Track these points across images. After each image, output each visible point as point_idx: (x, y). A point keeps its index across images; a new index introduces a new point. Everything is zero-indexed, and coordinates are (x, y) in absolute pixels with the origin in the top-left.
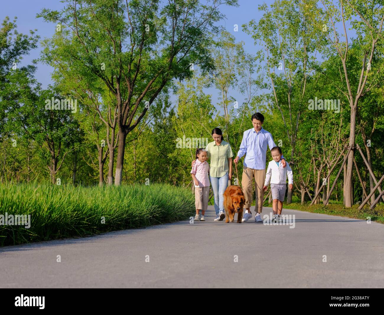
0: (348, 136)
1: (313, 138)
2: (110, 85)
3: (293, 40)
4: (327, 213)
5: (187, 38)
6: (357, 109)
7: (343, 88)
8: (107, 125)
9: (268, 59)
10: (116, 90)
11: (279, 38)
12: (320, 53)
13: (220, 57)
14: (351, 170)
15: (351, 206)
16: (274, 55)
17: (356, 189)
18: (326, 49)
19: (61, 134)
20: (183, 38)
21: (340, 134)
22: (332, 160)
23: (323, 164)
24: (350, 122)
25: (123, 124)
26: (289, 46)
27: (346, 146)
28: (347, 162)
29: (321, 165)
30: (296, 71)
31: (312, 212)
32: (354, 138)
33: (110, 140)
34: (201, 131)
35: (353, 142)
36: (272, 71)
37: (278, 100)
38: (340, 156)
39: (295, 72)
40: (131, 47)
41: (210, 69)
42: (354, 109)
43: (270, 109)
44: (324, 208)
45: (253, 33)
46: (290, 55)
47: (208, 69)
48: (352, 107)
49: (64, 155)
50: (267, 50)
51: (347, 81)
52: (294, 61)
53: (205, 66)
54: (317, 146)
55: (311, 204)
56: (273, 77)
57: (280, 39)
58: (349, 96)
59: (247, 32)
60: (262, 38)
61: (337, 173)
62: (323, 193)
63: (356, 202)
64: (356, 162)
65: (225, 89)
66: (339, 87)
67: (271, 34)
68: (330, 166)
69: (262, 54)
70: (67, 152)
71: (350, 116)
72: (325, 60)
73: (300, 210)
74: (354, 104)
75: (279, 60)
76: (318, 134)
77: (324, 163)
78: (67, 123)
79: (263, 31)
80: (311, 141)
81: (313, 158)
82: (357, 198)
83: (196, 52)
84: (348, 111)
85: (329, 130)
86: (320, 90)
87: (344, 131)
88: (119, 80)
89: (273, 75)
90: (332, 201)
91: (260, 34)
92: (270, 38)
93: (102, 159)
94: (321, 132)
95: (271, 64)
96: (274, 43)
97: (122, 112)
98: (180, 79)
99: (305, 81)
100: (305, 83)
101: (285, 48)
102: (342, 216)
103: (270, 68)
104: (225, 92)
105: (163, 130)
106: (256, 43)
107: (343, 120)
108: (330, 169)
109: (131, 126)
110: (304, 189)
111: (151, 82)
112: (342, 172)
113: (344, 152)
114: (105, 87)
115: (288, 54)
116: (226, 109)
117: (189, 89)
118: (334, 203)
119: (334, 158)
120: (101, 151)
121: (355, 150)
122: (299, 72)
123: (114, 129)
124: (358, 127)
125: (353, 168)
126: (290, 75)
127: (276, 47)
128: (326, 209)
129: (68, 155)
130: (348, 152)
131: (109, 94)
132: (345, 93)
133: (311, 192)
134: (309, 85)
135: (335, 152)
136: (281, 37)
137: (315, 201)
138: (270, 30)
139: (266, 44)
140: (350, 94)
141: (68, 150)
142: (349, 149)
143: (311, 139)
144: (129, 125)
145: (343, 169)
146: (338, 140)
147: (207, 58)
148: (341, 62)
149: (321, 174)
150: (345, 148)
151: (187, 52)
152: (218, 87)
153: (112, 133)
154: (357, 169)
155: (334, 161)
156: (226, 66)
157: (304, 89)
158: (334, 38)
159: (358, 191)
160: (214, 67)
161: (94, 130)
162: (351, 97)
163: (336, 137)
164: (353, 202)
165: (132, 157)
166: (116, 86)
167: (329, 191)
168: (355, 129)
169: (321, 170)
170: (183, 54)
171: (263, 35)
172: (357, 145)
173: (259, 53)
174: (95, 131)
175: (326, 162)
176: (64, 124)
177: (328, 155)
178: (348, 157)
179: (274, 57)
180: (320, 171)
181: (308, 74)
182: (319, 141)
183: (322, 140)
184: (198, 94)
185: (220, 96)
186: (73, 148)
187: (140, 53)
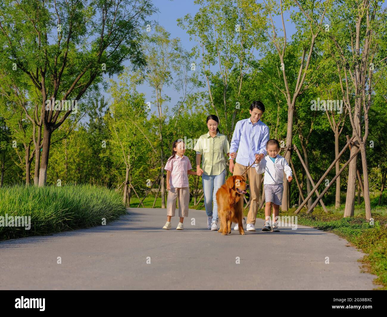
0: (284, 137)
2: (35, 79)
3: (229, 37)
4: (262, 217)
5: (117, 32)
6: (294, 108)
7: (280, 85)
8: (34, 122)
9: (203, 55)
10: (41, 84)
11: (215, 34)
12: (258, 50)
13: (154, 52)
15: (288, 210)
17: (292, 191)
18: (263, 46)
20: (113, 32)
21: (276, 135)
24: (287, 123)
25: (48, 121)
26: (225, 43)
30: (233, 69)
32: (291, 138)
33: (36, 139)
34: (134, 131)
35: (291, 142)
36: (207, 68)
37: (213, 99)
39: (231, 70)
40: (58, 40)
41: (142, 64)
42: (291, 107)
43: (207, 110)
44: (259, 212)
45: (188, 28)
46: (226, 52)
47: (139, 65)
48: (289, 106)
50: (202, 46)
51: (285, 78)
52: (230, 58)
53: (136, 61)
55: (246, 207)
56: (208, 74)
57: (216, 36)
58: (286, 94)
59: (182, 27)
60: (197, 33)
63: (292, 205)
64: (293, 164)
65: (159, 87)
66: (277, 84)
67: (207, 30)
69: (197, 50)
71: (287, 116)
72: (262, 58)
74: (291, 102)
75: (215, 57)
79: (199, 26)
82: (293, 201)
83: (127, 46)
84: (285, 111)
86: (256, 89)
87: (281, 132)
88: (43, 74)
89: (208, 72)
91: (196, 30)
92: (206, 33)
93: (29, 158)
95: (206, 61)
96: (210, 40)
98: (110, 75)
99: (241, 79)
100: (241, 81)
101: (220, 44)
103: (206, 66)
104: (159, 91)
105: (97, 130)
106: (191, 39)
107: (279, 119)
109: (56, 123)
111: (78, 78)
114: (30, 82)
115: (224, 51)
116: (160, 108)
117: (122, 87)
120: (28, 150)
121: (292, 151)
122: (235, 70)
123: (41, 127)
124: (295, 127)
126: (226, 72)
127: (211, 43)
128: (261, 213)
130: (285, 153)
131: (35, 89)
132: (282, 90)
134: (247, 83)
136: (217, 33)
138: (205, 26)
139: (201, 40)
140: (287, 92)
142: (286, 149)
144: (55, 123)
147: (139, 53)
148: (278, 57)
150: (282, 149)
151: (117, 47)
152: (152, 85)
153: (39, 131)
156: (160, 63)
157: (240, 88)
158: (272, 32)
159: (295, 194)
160: (146, 62)
161: (21, 129)
162: (288, 95)
164: (290, 205)
165: (64, 157)
166: (41, 80)
168: (293, 129)
170: (113, 49)
171: (198, 30)
172: (295, 146)
173: (194, 49)
179: (209, 53)
181: (245, 71)
184: (132, 92)
185: (154, 95)
187: (67, 45)
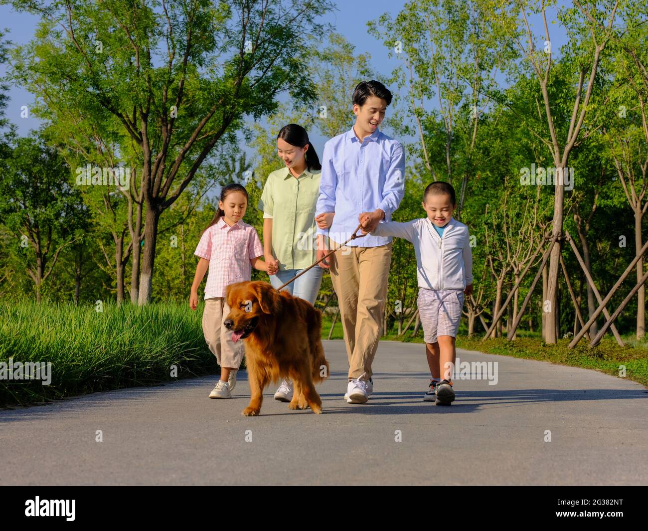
0: (550, 219)
1: (489, 221)
2: (131, 126)
3: (455, 51)
4: (512, 355)
5: (267, 44)
7: (542, 132)
8: (129, 198)
9: (411, 82)
10: (140, 134)
11: (430, 47)
12: (502, 72)
13: (328, 78)
14: (556, 277)
15: (556, 342)
16: (421, 76)
17: (563, 310)
18: (512, 66)
19: (52, 214)
20: (260, 44)
21: (536, 215)
22: (523, 259)
23: (507, 267)
24: (554, 194)
25: (154, 195)
26: (447, 61)
27: (546, 235)
28: (548, 264)
29: (504, 269)
30: (461, 104)
31: (486, 352)
32: (561, 221)
33: (134, 225)
35: (560, 228)
36: (417, 105)
37: (428, 155)
38: (536, 253)
39: (458, 106)
40: (168, 59)
41: (309, 98)
43: (417, 174)
44: (508, 346)
45: (386, 37)
46: (450, 77)
47: (305, 99)
48: (557, 166)
49: (58, 251)
50: (409, 67)
51: (550, 119)
52: (456, 87)
53: (299, 94)
54: (496, 235)
55: (485, 338)
56: (419, 114)
57: (433, 49)
58: (552, 146)
59: (375, 35)
60: (401, 46)
61: (531, 284)
62: (506, 318)
63: (563, 333)
64: (564, 263)
66: (536, 130)
67: (418, 40)
68: (518, 270)
69: (400, 73)
70: (63, 245)
72: (510, 86)
73: (465, 348)
74: (561, 160)
75: (431, 85)
76: (497, 214)
77: (508, 265)
78: (63, 195)
79: (403, 34)
80: (486, 227)
81: (490, 257)
82: (564, 327)
83: (283, 68)
85: (518, 207)
86: (501, 139)
87: (544, 210)
88: (145, 117)
89: (420, 111)
90: (521, 332)
91: (398, 39)
92: (416, 46)
93: (122, 258)
94: (503, 211)
95: (417, 92)
96: (422, 56)
97: (152, 174)
98: (256, 116)
99: (476, 121)
100: (476, 126)
101: (440, 63)
102: (540, 360)
103: (416, 100)
106: (390, 55)
107: (541, 189)
108: (518, 275)
109: (167, 199)
110: (474, 311)
111: (203, 122)
112: (540, 282)
113: (543, 246)
114: (123, 131)
115: (446, 75)
118: (525, 336)
119: (526, 257)
120: (120, 244)
121: (562, 242)
122: (464, 106)
123: (141, 205)
124: (568, 201)
125: (560, 275)
126: (449, 110)
127: (425, 62)
128: (511, 348)
129: (64, 251)
130: (551, 245)
131: (131, 142)
132: (545, 140)
133: (486, 316)
134: (484, 129)
135: (527, 246)
136: (434, 45)
137: (491, 332)
138: (415, 33)
139: (408, 56)
140: (554, 142)
141: (65, 243)
142: (553, 239)
143: (486, 224)
144: (165, 197)
145: (541, 276)
146: (532, 225)
147: (304, 79)
148: (538, 85)
149: (502, 285)
150: (546, 239)
151: (267, 70)
153: (137, 212)
154: (566, 275)
155: (525, 261)
156: (339, 96)
157: (474, 137)
158: (527, 42)
159: (567, 315)
160: (315, 95)
161: (108, 208)
162: (556, 149)
163: (530, 220)
164: (560, 334)
166: (141, 126)
167: (517, 315)
168: (563, 205)
169: (502, 278)
170: (261, 73)
171: (402, 40)
172: (567, 233)
173: (395, 73)
174: (110, 209)
175: (512, 264)
176: (57, 196)
177: (516, 251)
178: (549, 256)
179: (422, 79)
180: (501, 280)
181: (482, 109)
182: (499, 227)
183: (505, 225)
186: (73, 239)
187: (183, 68)
